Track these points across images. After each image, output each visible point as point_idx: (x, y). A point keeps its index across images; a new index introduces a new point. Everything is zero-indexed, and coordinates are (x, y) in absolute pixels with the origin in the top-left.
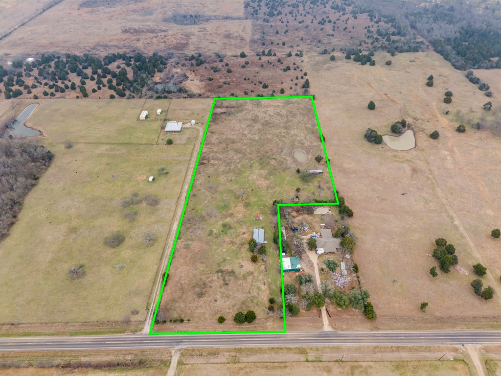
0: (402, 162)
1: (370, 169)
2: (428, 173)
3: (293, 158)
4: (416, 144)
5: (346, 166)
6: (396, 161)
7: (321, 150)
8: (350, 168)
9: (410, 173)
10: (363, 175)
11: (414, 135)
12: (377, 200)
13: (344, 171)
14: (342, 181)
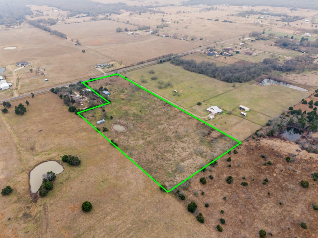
0: (43, 152)
1: (66, 138)
2: (22, 150)
3: (123, 125)
4: (29, 175)
5: (84, 134)
6: (47, 151)
7: (109, 137)
8: (81, 133)
9: (36, 145)
10: (70, 132)
11: (30, 188)
12: (58, 122)
13: (83, 130)
14: (82, 124)
